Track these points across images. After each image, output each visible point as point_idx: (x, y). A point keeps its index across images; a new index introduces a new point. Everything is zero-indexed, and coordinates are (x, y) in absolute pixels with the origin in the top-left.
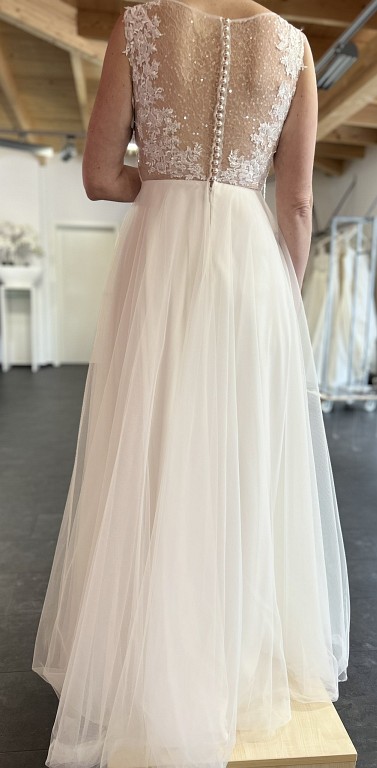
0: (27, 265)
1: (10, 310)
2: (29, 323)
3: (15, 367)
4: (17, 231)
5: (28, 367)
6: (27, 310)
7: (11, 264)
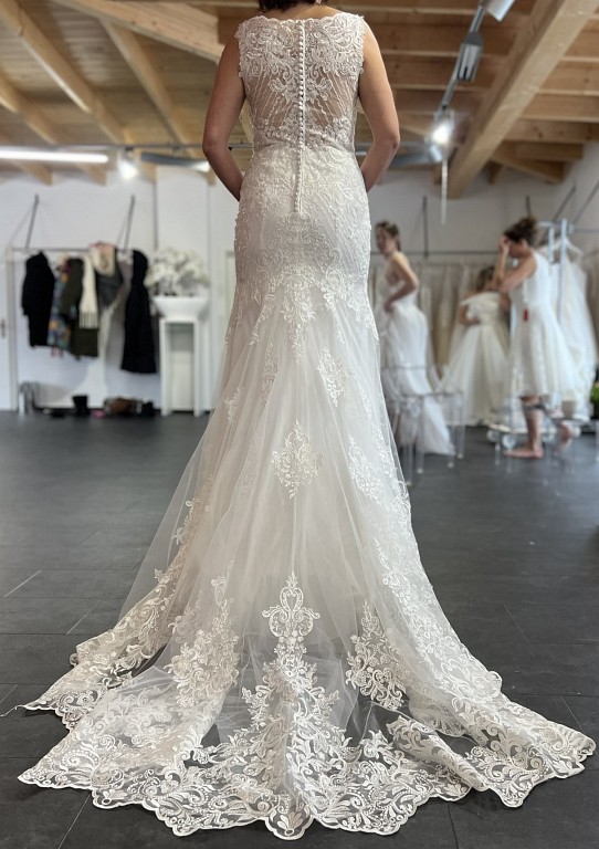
0: (191, 295)
1: (173, 348)
2: (192, 362)
3: (177, 412)
4: (181, 258)
5: (191, 413)
6: (190, 348)
7: (174, 294)
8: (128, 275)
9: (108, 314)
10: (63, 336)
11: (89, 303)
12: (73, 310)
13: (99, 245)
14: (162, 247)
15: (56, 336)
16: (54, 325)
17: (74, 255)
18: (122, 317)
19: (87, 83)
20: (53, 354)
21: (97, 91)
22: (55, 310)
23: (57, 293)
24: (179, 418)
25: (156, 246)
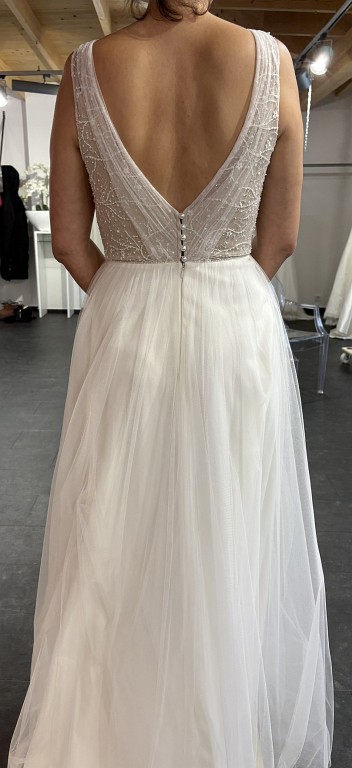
3: (50, 312)
5: (65, 312)
14: (31, 164)
24: (53, 317)
25: (27, 164)
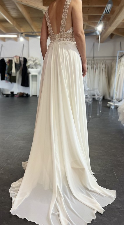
0: (37, 68)
1: (32, 81)
2: (37, 84)
3: (33, 96)
4: (34, 59)
6: (36, 81)
7: (33, 68)
8: (22, 63)
9: (18, 73)
10: (8, 78)
11: (14, 70)
12: (10, 72)
13: (16, 56)
14: (30, 57)
15: (7, 78)
16: (6, 75)
17: (10, 59)
18: (21, 73)
19: (12, 17)
20: (6, 82)
21: (14, 19)
22: (6, 72)
23: (7, 68)
25: (29, 56)
